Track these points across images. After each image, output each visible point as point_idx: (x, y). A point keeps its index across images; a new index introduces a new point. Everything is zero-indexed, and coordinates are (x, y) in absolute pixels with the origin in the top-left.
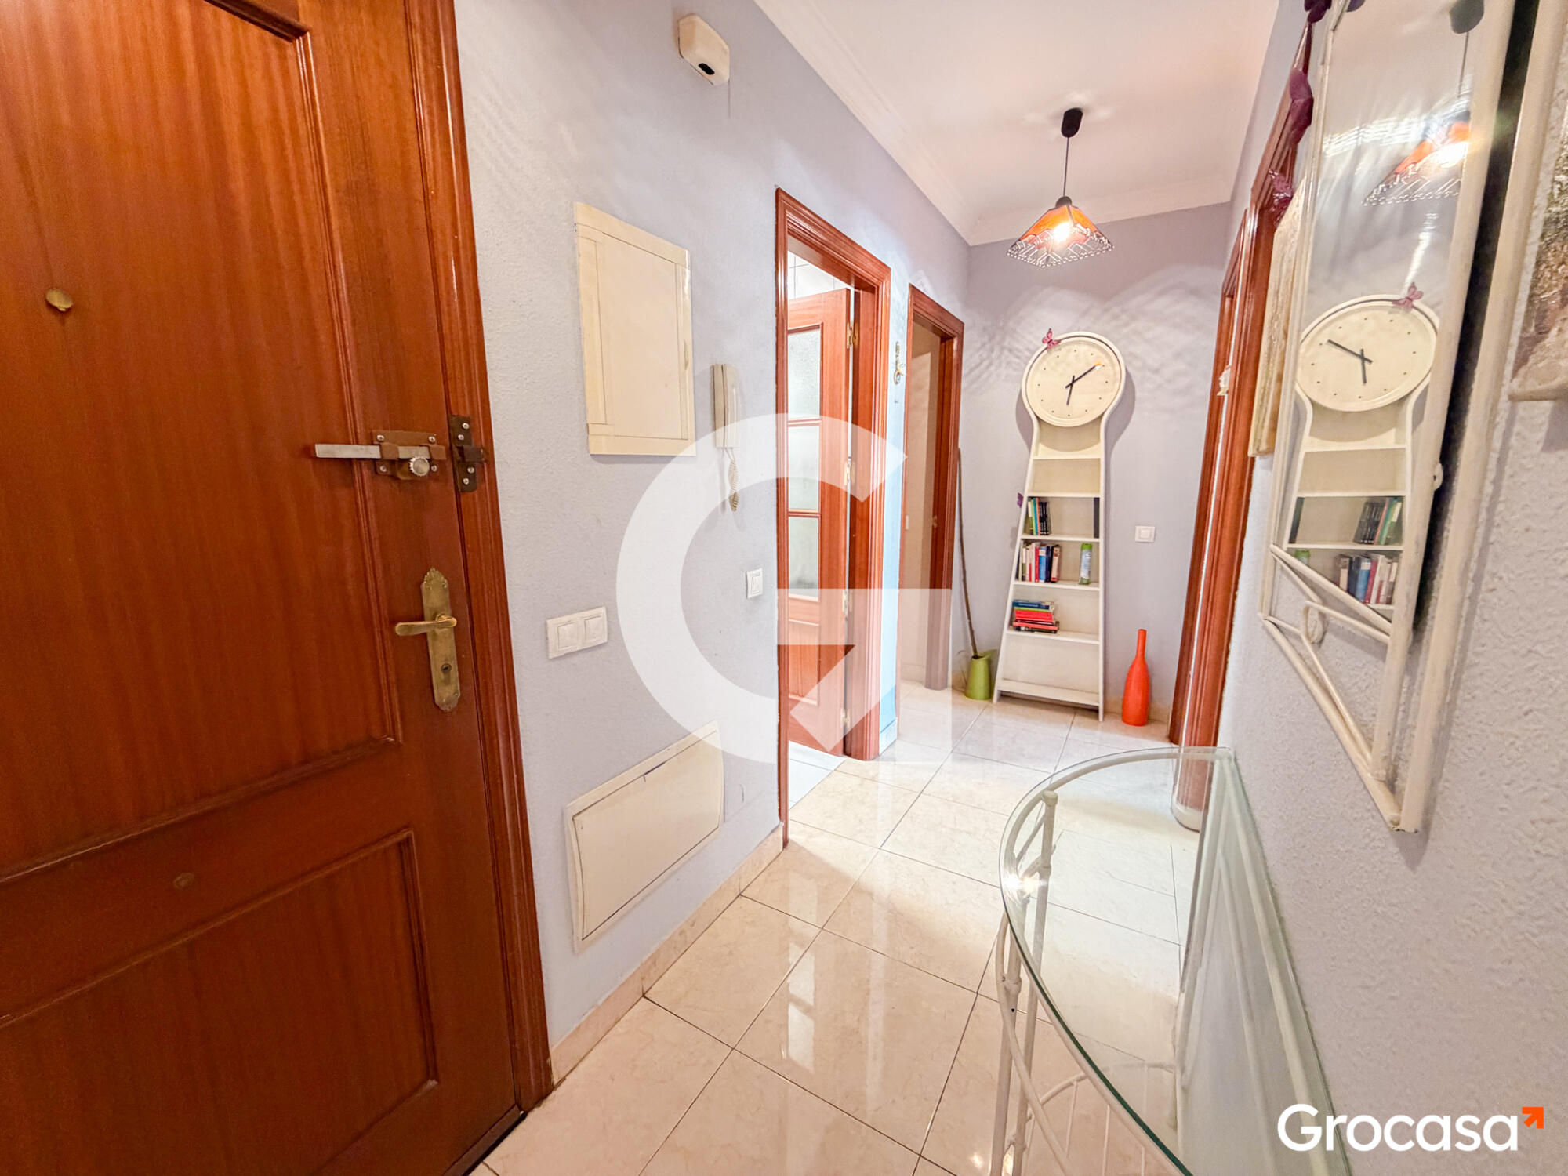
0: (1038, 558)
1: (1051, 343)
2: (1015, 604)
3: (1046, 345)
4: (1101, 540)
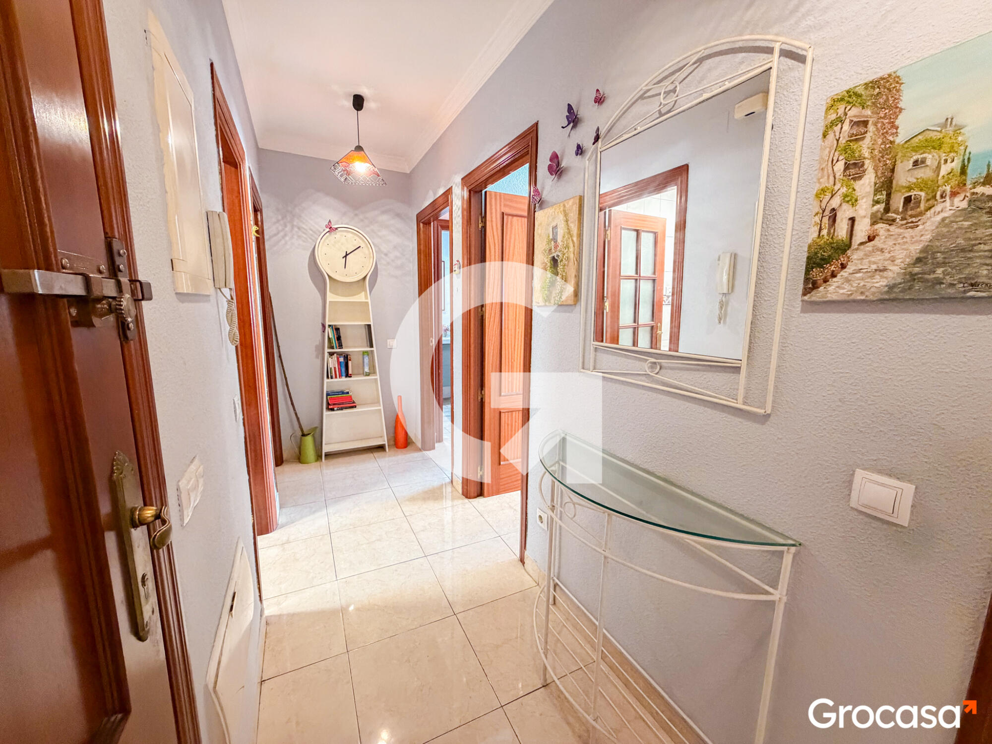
0: (339, 363)
1: (331, 229)
2: (328, 395)
3: (328, 230)
4: (374, 349)
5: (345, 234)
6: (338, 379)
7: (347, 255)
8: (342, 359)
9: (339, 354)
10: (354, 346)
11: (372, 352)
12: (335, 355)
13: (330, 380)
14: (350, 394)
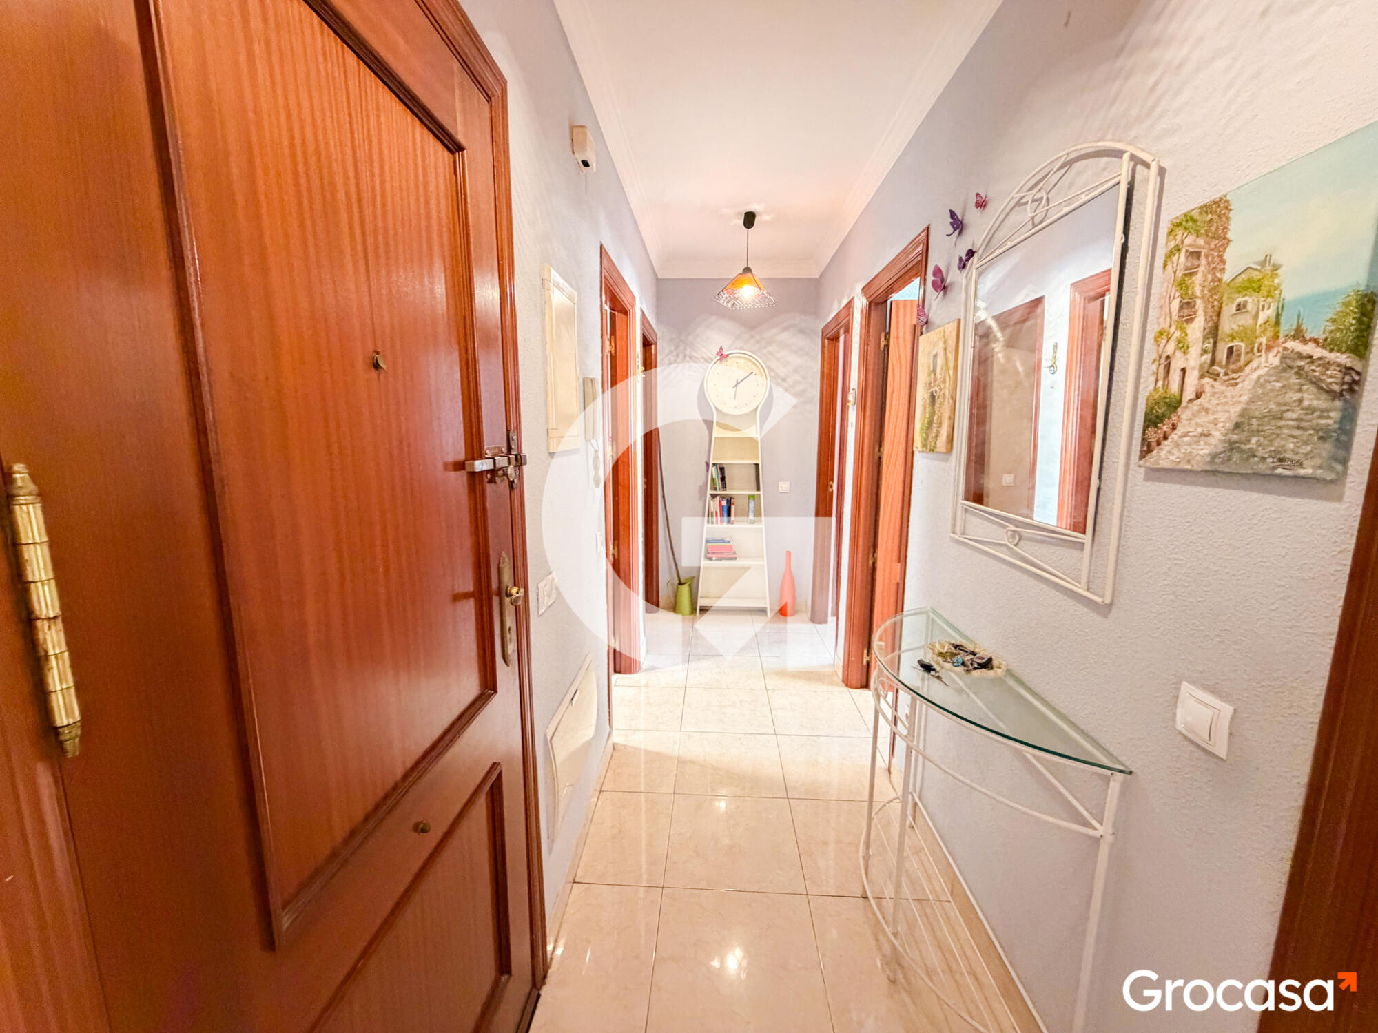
0: (721, 507)
1: (722, 356)
2: (707, 541)
3: (719, 357)
4: (761, 492)
5: (737, 360)
6: (719, 525)
7: (738, 383)
8: (724, 503)
9: (722, 497)
10: (739, 489)
11: (759, 495)
12: (718, 498)
13: (711, 526)
14: (731, 543)
